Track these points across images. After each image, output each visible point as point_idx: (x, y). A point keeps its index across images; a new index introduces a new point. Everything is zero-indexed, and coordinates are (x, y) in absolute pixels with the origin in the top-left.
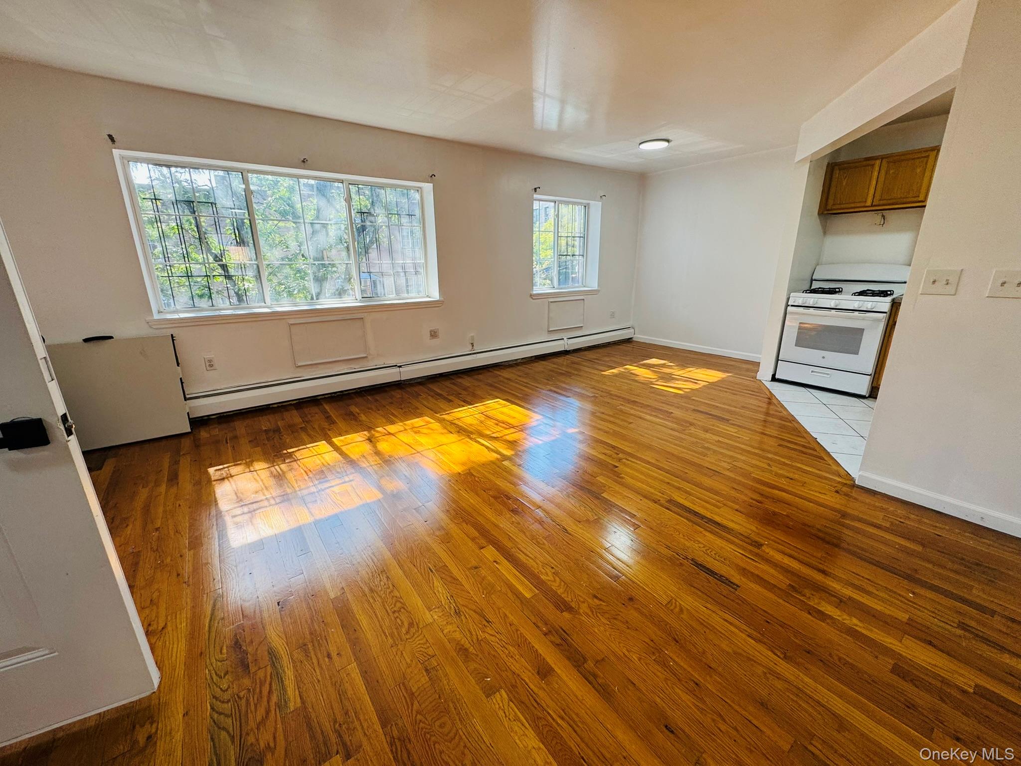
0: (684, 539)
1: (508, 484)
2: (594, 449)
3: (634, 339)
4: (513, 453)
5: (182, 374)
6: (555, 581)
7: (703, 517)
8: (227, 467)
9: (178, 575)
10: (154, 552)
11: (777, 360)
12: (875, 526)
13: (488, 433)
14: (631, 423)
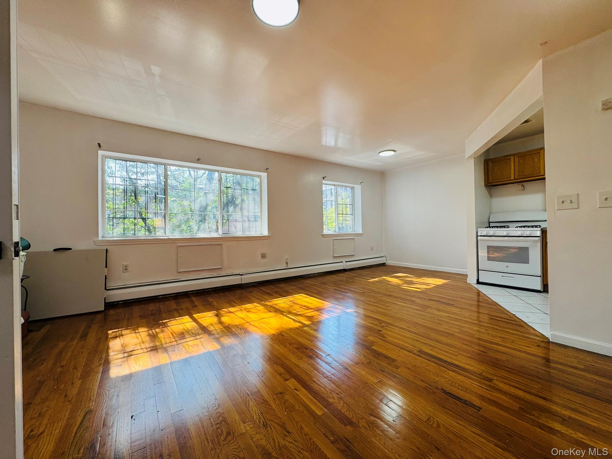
0: (434, 375)
1: (307, 341)
2: (365, 321)
3: (387, 264)
4: (310, 323)
5: (108, 273)
6: (340, 403)
7: (445, 362)
8: (121, 330)
9: (66, 396)
10: (54, 380)
11: (478, 270)
12: (574, 368)
13: (295, 312)
14: (389, 306)
